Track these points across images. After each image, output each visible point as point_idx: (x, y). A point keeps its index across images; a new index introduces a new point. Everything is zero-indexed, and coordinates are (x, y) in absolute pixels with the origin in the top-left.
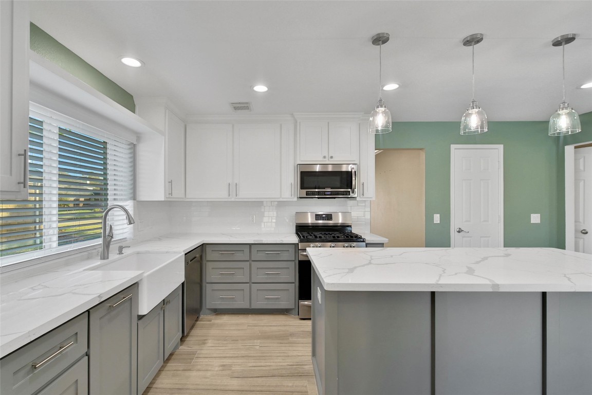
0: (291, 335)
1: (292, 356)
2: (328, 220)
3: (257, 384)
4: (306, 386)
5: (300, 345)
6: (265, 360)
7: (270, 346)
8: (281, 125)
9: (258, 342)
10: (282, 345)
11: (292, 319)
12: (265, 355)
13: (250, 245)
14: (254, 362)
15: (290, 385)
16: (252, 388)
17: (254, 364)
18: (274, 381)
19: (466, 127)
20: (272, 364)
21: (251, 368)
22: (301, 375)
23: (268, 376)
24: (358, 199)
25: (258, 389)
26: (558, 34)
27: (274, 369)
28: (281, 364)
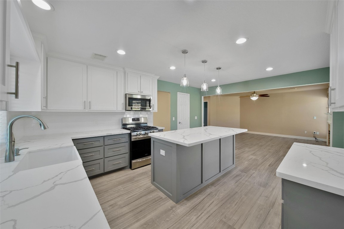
0: (134, 178)
1: (142, 186)
2: (138, 121)
3: (137, 204)
4: (158, 194)
5: (142, 180)
6: (131, 193)
7: (128, 186)
8: (117, 72)
9: (120, 187)
10: (134, 183)
11: (128, 171)
12: (129, 191)
13: (104, 137)
14: (127, 196)
15: (151, 197)
16: (136, 207)
17: (128, 197)
18: (144, 199)
19: (203, 89)
20: (136, 193)
21: (127, 199)
22: (153, 191)
23: (139, 199)
24: (151, 111)
25: (139, 205)
26: (218, 67)
27: (139, 195)
28: (141, 191)
